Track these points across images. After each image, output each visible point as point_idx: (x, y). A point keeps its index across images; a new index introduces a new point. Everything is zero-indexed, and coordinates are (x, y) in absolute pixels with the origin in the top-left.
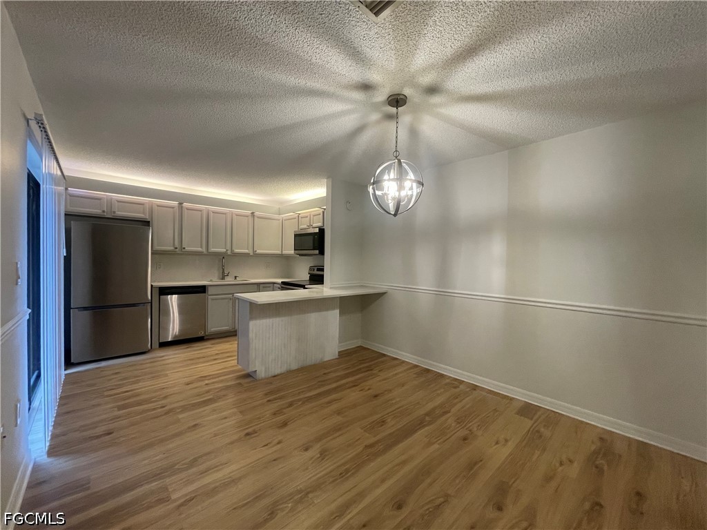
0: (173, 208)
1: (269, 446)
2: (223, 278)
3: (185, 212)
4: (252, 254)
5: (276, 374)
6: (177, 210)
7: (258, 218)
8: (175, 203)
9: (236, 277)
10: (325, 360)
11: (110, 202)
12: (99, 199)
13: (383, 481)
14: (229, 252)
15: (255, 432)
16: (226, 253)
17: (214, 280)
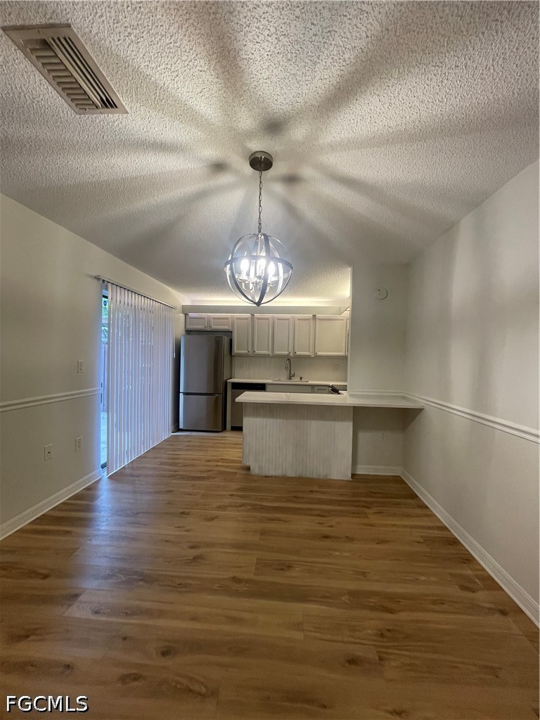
0: (247, 319)
1: (181, 529)
2: (290, 379)
3: (256, 321)
4: (313, 356)
5: (270, 475)
6: (250, 319)
7: (320, 320)
8: (248, 315)
9: (301, 378)
10: (332, 478)
11: (209, 320)
12: (203, 318)
13: (194, 618)
14: (292, 355)
15: (188, 514)
16: (288, 355)
17: (282, 379)
